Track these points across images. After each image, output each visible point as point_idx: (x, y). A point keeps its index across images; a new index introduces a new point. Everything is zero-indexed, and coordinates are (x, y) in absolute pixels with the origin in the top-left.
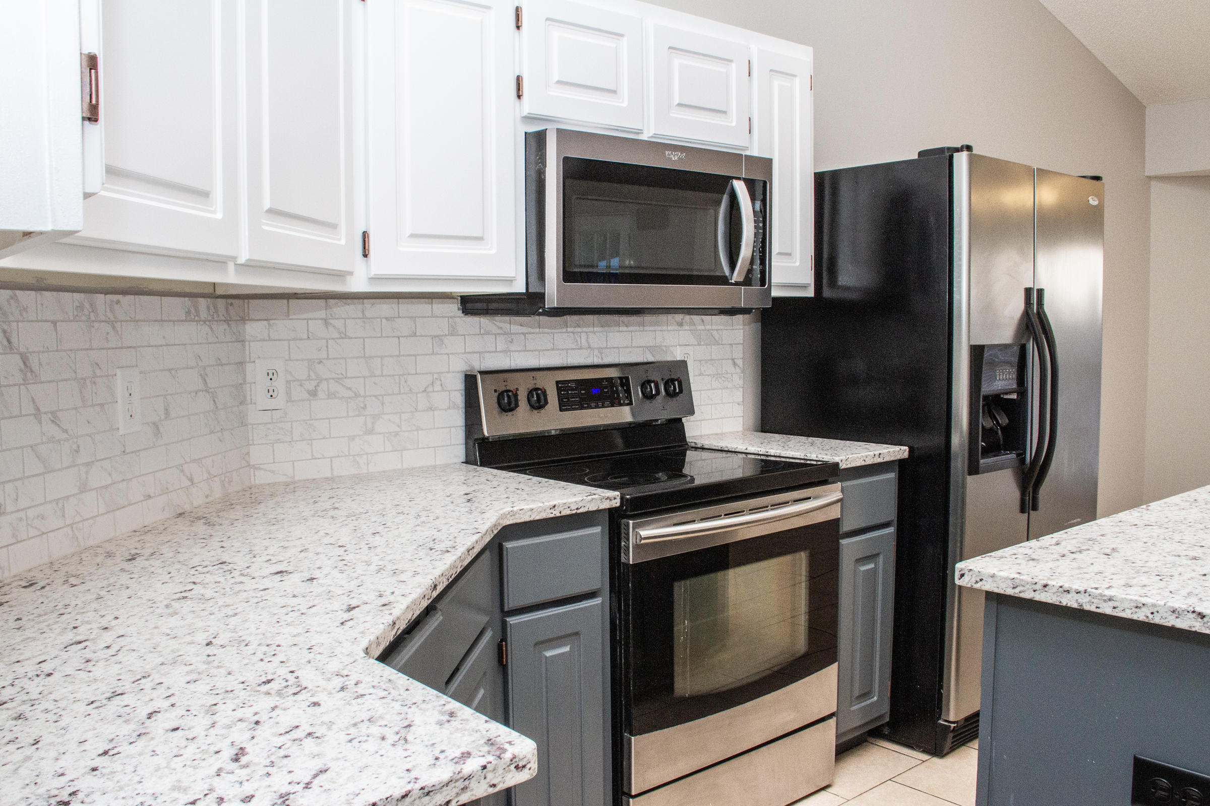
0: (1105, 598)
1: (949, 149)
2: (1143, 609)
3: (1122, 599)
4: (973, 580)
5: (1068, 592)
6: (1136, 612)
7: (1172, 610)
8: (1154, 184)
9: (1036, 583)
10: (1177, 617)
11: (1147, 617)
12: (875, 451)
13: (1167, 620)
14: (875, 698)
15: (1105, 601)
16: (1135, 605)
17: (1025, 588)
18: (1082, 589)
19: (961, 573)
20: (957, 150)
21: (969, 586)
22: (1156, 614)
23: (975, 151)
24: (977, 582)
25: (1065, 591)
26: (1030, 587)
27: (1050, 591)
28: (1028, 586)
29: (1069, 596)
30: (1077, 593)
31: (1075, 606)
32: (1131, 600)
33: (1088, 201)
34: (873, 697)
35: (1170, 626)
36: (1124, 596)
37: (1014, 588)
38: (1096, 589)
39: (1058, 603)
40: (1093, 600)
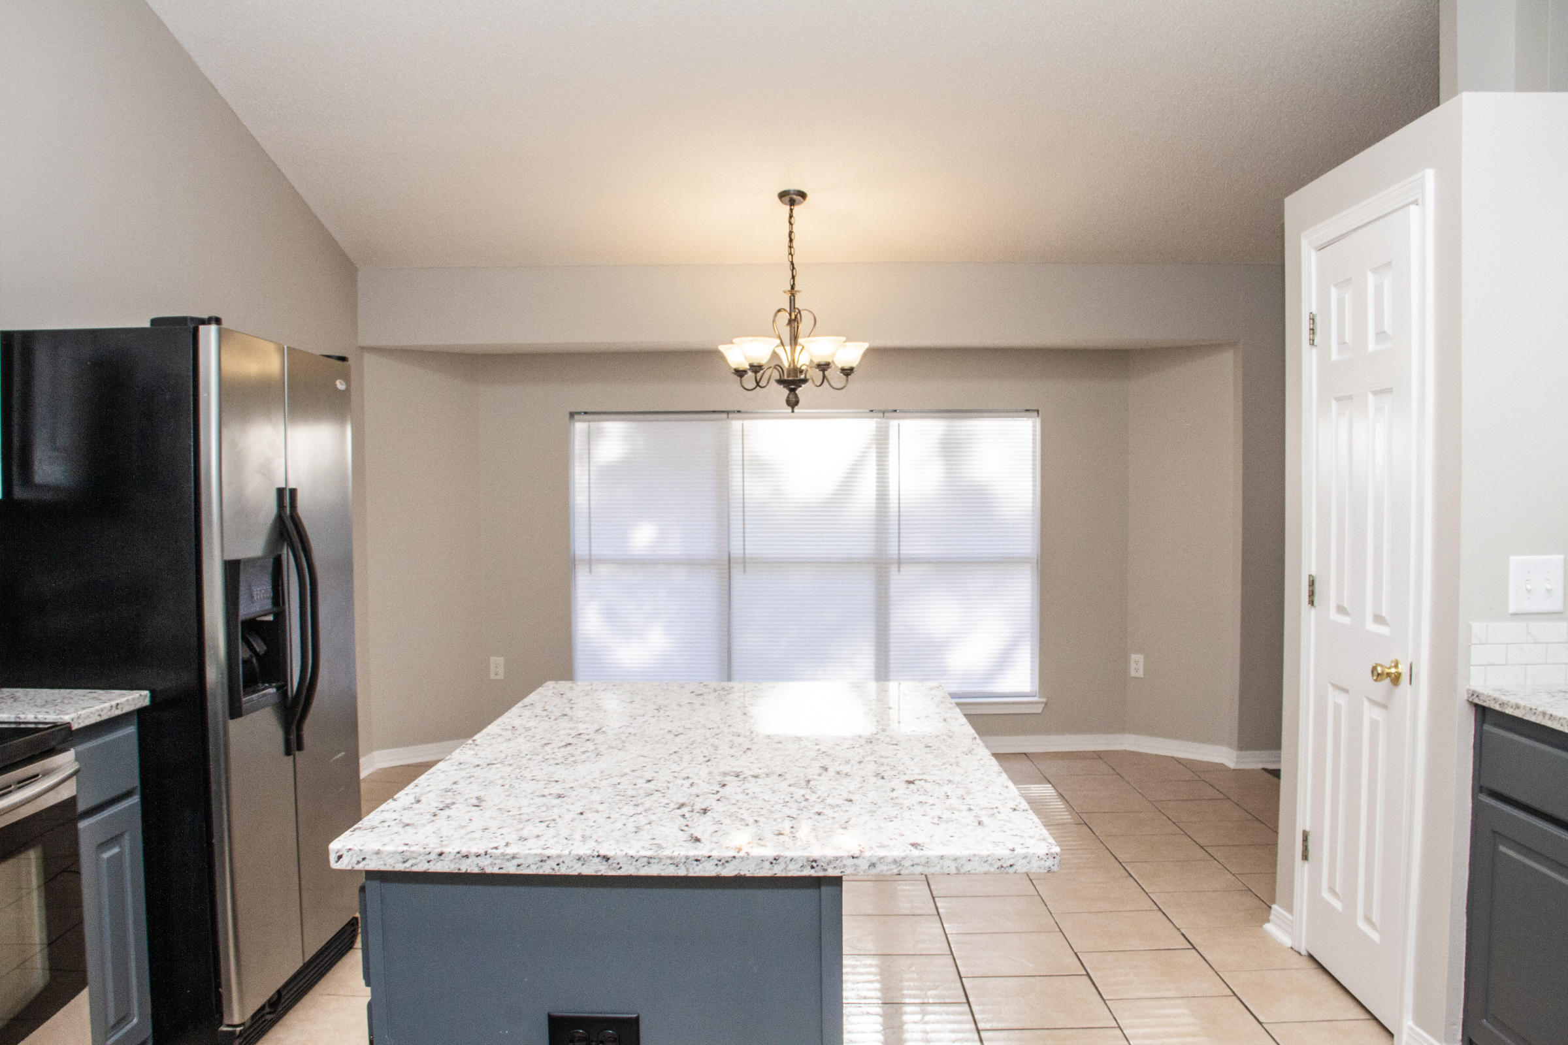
0: (507, 857)
1: (192, 319)
2: (549, 862)
3: (526, 855)
4: (355, 860)
5: (467, 856)
6: (542, 867)
7: (577, 858)
8: (366, 355)
9: (430, 853)
10: (583, 864)
11: (553, 869)
12: (110, 700)
13: (573, 869)
14: (135, 1020)
15: (508, 860)
16: (540, 859)
17: (418, 861)
18: (482, 852)
19: (338, 854)
20: (203, 322)
21: (349, 868)
22: (562, 865)
23: (225, 325)
24: (358, 862)
25: (463, 857)
26: (423, 859)
27: (446, 859)
28: (420, 858)
29: (469, 861)
30: (477, 856)
31: (476, 870)
32: (536, 855)
33: (336, 385)
34: (132, 1021)
35: (577, 874)
36: (527, 852)
37: (404, 862)
38: (496, 848)
39: (457, 871)
40: (495, 861)
